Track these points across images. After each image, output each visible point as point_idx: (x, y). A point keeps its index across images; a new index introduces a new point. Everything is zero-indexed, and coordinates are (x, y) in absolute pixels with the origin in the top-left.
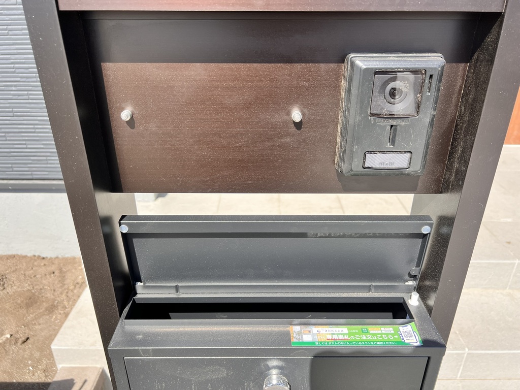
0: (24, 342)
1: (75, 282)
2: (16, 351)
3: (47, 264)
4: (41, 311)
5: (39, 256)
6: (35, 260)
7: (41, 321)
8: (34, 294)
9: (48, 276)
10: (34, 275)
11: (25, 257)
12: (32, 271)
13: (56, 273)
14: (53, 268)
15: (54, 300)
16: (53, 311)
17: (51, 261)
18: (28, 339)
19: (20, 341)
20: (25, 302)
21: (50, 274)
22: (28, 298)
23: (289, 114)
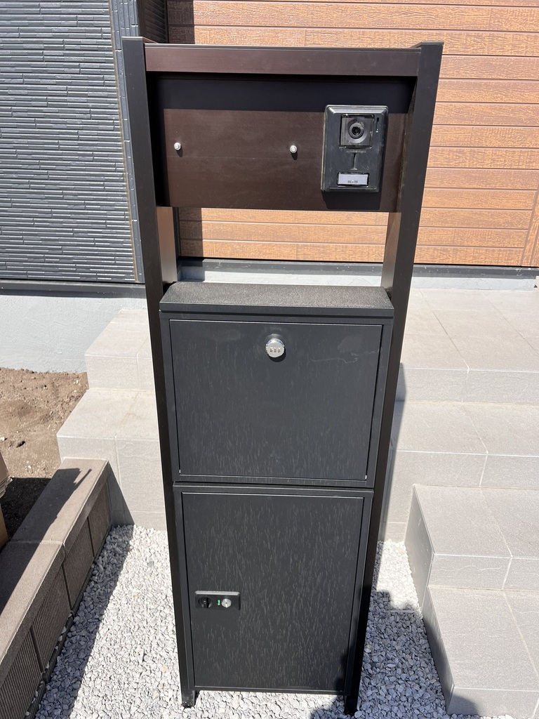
0: (20, 445)
1: (70, 396)
2: (12, 452)
3: (37, 377)
4: (36, 419)
5: (27, 371)
6: (24, 374)
7: (36, 428)
8: (26, 404)
9: (39, 389)
10: (24, 387)
11: (12, 370)
12: (21, 384)
13: (48, 386)
14: (44, 382)
15: (48, 411)
16: (48, 421)
17: (42, 376)
18: (23, 442)
19: (16, 445)
20: (17, 411)
21: (42, 387)
22: (21, 407)
23: (288, 148)
